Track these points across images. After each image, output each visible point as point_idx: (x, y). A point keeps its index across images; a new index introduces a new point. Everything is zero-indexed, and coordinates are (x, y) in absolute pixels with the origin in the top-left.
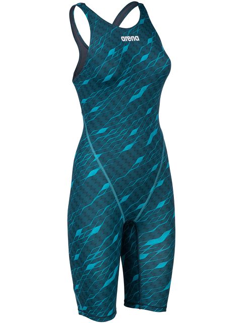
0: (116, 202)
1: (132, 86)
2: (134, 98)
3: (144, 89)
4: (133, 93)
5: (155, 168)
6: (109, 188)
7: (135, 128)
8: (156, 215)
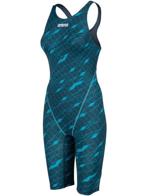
0: (55, 122)
1: (59, 54)
2: (60, 61)
3: (66, 56)
4: (60, 58)
5: (77, 105)
6: (51, 113)
7: (62, 79)
8: (80, 134)
